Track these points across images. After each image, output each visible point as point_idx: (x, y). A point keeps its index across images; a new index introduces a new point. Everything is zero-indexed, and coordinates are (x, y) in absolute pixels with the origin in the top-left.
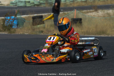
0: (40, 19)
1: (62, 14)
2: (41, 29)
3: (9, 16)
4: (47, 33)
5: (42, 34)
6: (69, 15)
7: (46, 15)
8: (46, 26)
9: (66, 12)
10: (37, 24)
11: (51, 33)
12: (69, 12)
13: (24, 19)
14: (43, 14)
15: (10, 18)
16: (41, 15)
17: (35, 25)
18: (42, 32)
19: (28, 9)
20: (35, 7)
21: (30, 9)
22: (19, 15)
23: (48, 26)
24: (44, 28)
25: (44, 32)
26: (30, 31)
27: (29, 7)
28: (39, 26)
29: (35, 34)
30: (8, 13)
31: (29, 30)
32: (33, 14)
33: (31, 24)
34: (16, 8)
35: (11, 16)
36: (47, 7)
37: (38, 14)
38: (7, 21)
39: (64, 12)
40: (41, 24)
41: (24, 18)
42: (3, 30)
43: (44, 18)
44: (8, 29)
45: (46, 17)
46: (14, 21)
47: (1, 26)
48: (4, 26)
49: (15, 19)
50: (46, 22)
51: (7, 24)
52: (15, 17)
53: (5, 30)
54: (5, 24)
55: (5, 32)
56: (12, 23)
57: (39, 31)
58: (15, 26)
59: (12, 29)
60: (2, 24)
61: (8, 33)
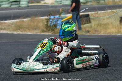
0: (86, 18)
2: (88, 29)
4: (93, 33)
5: (88, 34)
6: (117, 13)
7: (93, 14)
8: (93, 26)
9: (114, 10)
10: (83, 23)
11: (98, 33)
12: (117, 10)
14: (90, 13)
15: (54, 17)
16: (87, 13)
18: (89, 32)
22: (64, 14)
24: (91, 27)
25: (90, 32)
28: (85, 25)
29: (81, 34)
30: (52, 13)
35: (55, 15)
36: (94, 5)
38: (51, 20)
39: (112, 10)
40: (87, 23)
42: (47, 31)
43: (91, 17)
44: (52, 29)
45: (92, 16)
46: (58, 20)
47: (45, 26)
48: (48, 26)
49: (59, 18)
50: (92, 21)
51: (51, 24)
52: (59, 17)
53: (49, 30)
54: (49, 24)
55: (49, 32)
56: (56, 23)
57: (86, 31)
58: (59, 26)
59: (56, 30)
60: (46, 23)
61: (52, 33)
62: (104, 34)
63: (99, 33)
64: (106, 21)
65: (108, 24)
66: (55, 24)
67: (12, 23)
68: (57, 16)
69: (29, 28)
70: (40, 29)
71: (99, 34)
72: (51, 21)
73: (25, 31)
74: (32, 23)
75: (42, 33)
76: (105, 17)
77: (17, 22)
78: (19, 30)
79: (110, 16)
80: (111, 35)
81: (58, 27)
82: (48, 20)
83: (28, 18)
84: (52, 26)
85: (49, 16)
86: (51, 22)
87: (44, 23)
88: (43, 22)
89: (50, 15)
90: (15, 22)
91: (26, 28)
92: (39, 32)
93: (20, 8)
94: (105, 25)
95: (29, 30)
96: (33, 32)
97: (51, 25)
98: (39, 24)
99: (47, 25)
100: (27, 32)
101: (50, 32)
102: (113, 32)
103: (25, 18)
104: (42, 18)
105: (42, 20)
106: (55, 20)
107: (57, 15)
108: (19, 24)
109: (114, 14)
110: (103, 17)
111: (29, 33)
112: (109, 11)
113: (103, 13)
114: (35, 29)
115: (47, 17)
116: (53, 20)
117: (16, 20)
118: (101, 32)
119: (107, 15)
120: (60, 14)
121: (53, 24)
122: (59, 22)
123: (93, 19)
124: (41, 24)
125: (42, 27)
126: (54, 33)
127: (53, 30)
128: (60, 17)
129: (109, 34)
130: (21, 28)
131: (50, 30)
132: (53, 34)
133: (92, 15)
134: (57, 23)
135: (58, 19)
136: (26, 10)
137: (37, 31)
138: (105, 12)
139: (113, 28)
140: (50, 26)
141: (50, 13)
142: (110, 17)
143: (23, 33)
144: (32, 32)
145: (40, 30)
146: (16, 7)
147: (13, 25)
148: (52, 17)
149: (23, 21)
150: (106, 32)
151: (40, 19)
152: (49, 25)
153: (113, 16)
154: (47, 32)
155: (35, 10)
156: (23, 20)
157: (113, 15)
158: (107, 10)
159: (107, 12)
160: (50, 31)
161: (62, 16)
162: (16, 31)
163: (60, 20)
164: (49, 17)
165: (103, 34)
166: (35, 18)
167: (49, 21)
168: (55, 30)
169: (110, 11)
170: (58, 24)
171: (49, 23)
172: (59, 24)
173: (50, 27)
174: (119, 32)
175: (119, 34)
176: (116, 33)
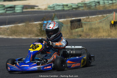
0: (78, 23)
2: (79, 33)
3: (46, 21)
4: (85, 37)
5: (80, 38)
6: (108, 18)
7: (84, 19)
8: (85, 30)
9: (105, 15)
10: (75, 28)
11: (90, 37)
12: (108, 15)
13: (62, 23)
14: (81, 18)
15: (47, 22)
16: (79, 18)
17: (73, 29)
18: (80, 36)
19: (66, 12)
20: (74, 11)
21: (68, 12)
22: (56, 19)
23: (86, 29)
24: (83, 31)
25: (82, 36)
26: (68, 36)
27: (67, 11)
28: (77, 30)
29: (73, 38)
30: (45, 18)
31: (67, 34)
32: (70, 18)
33: (69, 28)
34: (53, 12)
35: (48, 20)
36: (86, 10)
37: (76, 17)
38: (44, 25)
39: (103, 14)
40: (79, 28)
41: (62, 22)
42: (41, 35)
43: (82, 21)
45: (84, 21)
47: (39, 30)
48: (41, 30)
50: (84, 25)
51: (44, 28)
55: (43, 37)
57: (78, 35)
60: (40, 28)
62: (95, 38)
63: (91, 37)
64: (97, 25)
65: (99, 28)
67: (7, 28)
69: (24, 33)
70: (34, 33)
71: (91, 38)
73: (19, 35)
74: (27, 28)
75: (36, 38)
76: (96, 22)
77: (12, 27)
78: (14, 35)
80: (102, 38)
82: (41, 25)
83: (22, 23)
85: (43, 21)
86: (44, 27)
87: (37, 28)
88: (37, 27)
89: (43, 20)
90: (10, 27)
91: (21, 33)
92: (33, 37)
93: (15, 13)
94: (96, 29)
95: (24, 34)
96: (28, 36)
98: (33, 29)
100: (21, 37)
101: (44, 37)
102: (104, 36)
103: (19, 23)
104: (35, 23)
105: (36, 25)
107: (50, 20)
108: (14, 29)
109: (104, 19)
110: (94, 22)
111: (24, 38)
112: (99, 16)
113: (94, 18)
114: (30, 34)
115: (40, 22)
117: (11, 25)
118: (92, 36)
119: (98, 19)
120: (53, 19)
123: (85, 24)
124: (35, 29)
125: (36, 32)
129: (100, 38)
130: (16, 33)
131: (44, 34)
133: (83, 19)
136: (21, 16)
137: (31, 36)
138: (96, 17)
139: (104, 32)
140: (44, 30)
142: (101, 22)
143: (18, 37)
144: (26, 37)
145: (34, 35)
146: (11, 13)
147: (8, 30)
148: (45, 22)
149: (18, 26)
150: (97, 35)
153: (104, 20)
154: (41, 36)
155: (29, 15)
157: (103, 19)
158: (98, 15)
159: (98, 17)
160: (44, 36)
162: (11, 36)
164: (42, 22)
165: (94, 37)
166: (30, 23)
167: (42, 26)
169: (101, 15)
174: (109, 36)
175: (110, 38)
176: (106, 36)
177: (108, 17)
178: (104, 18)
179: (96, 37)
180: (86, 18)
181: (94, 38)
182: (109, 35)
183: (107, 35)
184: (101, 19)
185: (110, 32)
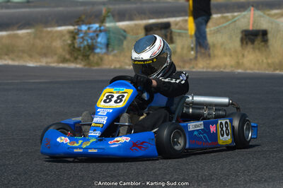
0: (163, 32)
1: (220, 18)
3: (86, 24)
6: (235, 21)
7: (179, 22)
8: (179, 50)
9: (229, 15)
11: (191, 66)
12: (236, 14)
13: (125, 31)
14: (171, 20)
15: (89, 28)
16: (165, 20)
19: (135, 6)
21: (139, 5)
22: (110, 22)
23: (182, 48)
24: (174, 53)
30: (83, 17)
32: (145, 19)
35: (90, 24)
37: (158, 18)
38: (81, 35)
39: (224, 13)
41: (123, 28)
42: (72, 59)
43: (173, 28)
44: (84, 56)
45: (177, 27)
46: (97, 35)
47: (67, 48)
48: (74, 47)
49: (101, 31)
50: (178, 38)
51: (81, 43)
52: (100, 27)
53: (76, 59)
54: (77, 43)
55: (77, 63)
56: (94, 41)
58: (101, 48)
59: (93, 57)
60: (69, 42)
61: (85, 65)
62: (205, 70)
63: (193, 68)
66: (90, 44)
68: (96, 26)
69: (31, 52)
70: (56, 54)
71: (194, 70)
72: (82, 38)
73: (20, 58)
74: (38, 41)
75: (61, 65)
78: (6, 57)
79: (218, 27)
80: (222, 72)
81: (98, 51)
82: (74, 35)
83: (28, 29)
84: (84, 47)
85: (77, 25)
86: (81, 40)
87: (64, 41)
88: (64, 38)
89: (78, 22)
91: (23, 52)
92: (54, 62)
93: (9, 4)
95: (31, 56)
96: (40, 62)
97: (82, 45)
98: (54, 44)
99: (72, 45)
100: (25, 61)
101: (80, 63)
102: (225, 66)
103: (20, 28)
104: (59, 29)
105: (61, 34)
106: (91, 35)
107: (94, 23)
108: (6, 41)
109: (228, 23)
111: (31, 64)
112: (215, 16)
114: (45, 55)
115: (71, 28)
116: (86, 33)
118: (196, 65)
119: (210, 25)
120: (102, 21)
121: (85, 43)
122: (99, 40)
123: (180, 35)
124: (58, 44)
125: (61, 50)
126: (89, 64)
127: (86, 57)
128: (102, 28)
129: (216, 70)
130: (13, 52)
131: (80, 57)
132: (86, 67)
133: (176, 24)
134: (96, 42)
135: (98, 33)
136: (23, 10)
137: (49, 60)
139: (225, 55)
140: (80, 47)
141: (80, 18)
142: (218, 31)
143: (16, 63)
144: (36, 62)
145: (55, 58)
148: (84, 28)
149: (16, 36)
150: (209, 64)
151: (57, 32)
152: (76, 45)
153: (225, 27)
154: (73, 62)
155: (46, 10)
156: (17, 34)
157: (224, 25)
159: (213, 18)
160: (79, 61)
161: (108, 25)
163: (102, 35)
164: (76, 27)
165: (203, 68)
166: (45, 29)
167: (77, 37)
168: (91, 57)
169: (219, 15)
170: (99, 45)
171: (78, 41)
172: (101, 43)
173: (79, 50)
174: (238, 65)
175: (240, 71)
176: (232, 67)
177: (236, 19)
178: (228, 21)
179: (207, 68)
180: (183, 20)
181: (201, 70)
182: (238, 63)
183: (233, 63)
184: (218, 25)
185: (240, 55)
